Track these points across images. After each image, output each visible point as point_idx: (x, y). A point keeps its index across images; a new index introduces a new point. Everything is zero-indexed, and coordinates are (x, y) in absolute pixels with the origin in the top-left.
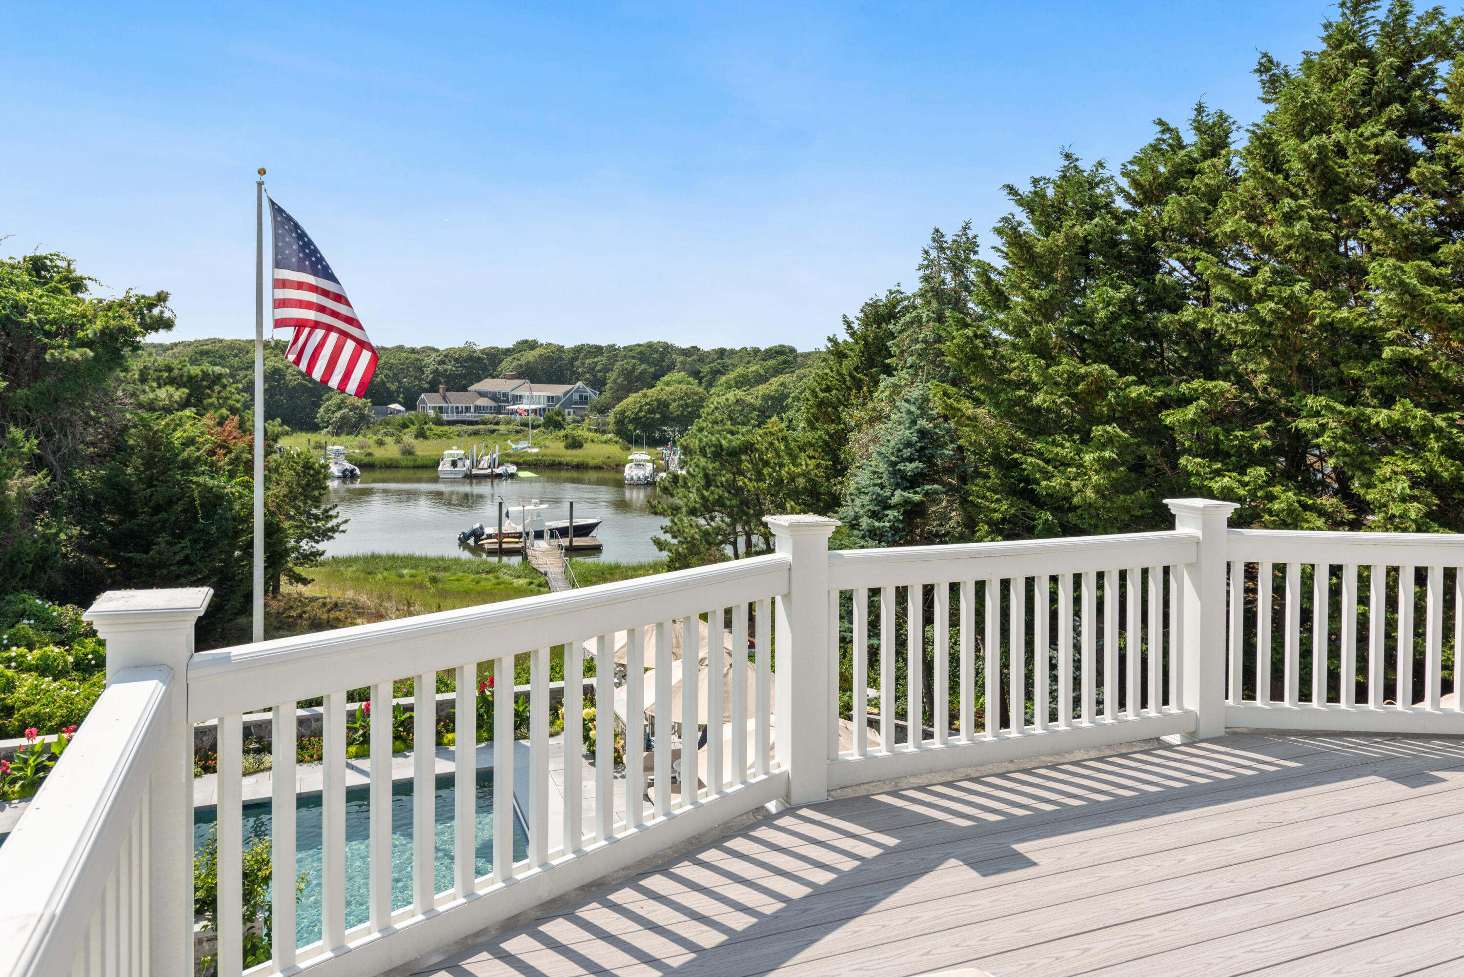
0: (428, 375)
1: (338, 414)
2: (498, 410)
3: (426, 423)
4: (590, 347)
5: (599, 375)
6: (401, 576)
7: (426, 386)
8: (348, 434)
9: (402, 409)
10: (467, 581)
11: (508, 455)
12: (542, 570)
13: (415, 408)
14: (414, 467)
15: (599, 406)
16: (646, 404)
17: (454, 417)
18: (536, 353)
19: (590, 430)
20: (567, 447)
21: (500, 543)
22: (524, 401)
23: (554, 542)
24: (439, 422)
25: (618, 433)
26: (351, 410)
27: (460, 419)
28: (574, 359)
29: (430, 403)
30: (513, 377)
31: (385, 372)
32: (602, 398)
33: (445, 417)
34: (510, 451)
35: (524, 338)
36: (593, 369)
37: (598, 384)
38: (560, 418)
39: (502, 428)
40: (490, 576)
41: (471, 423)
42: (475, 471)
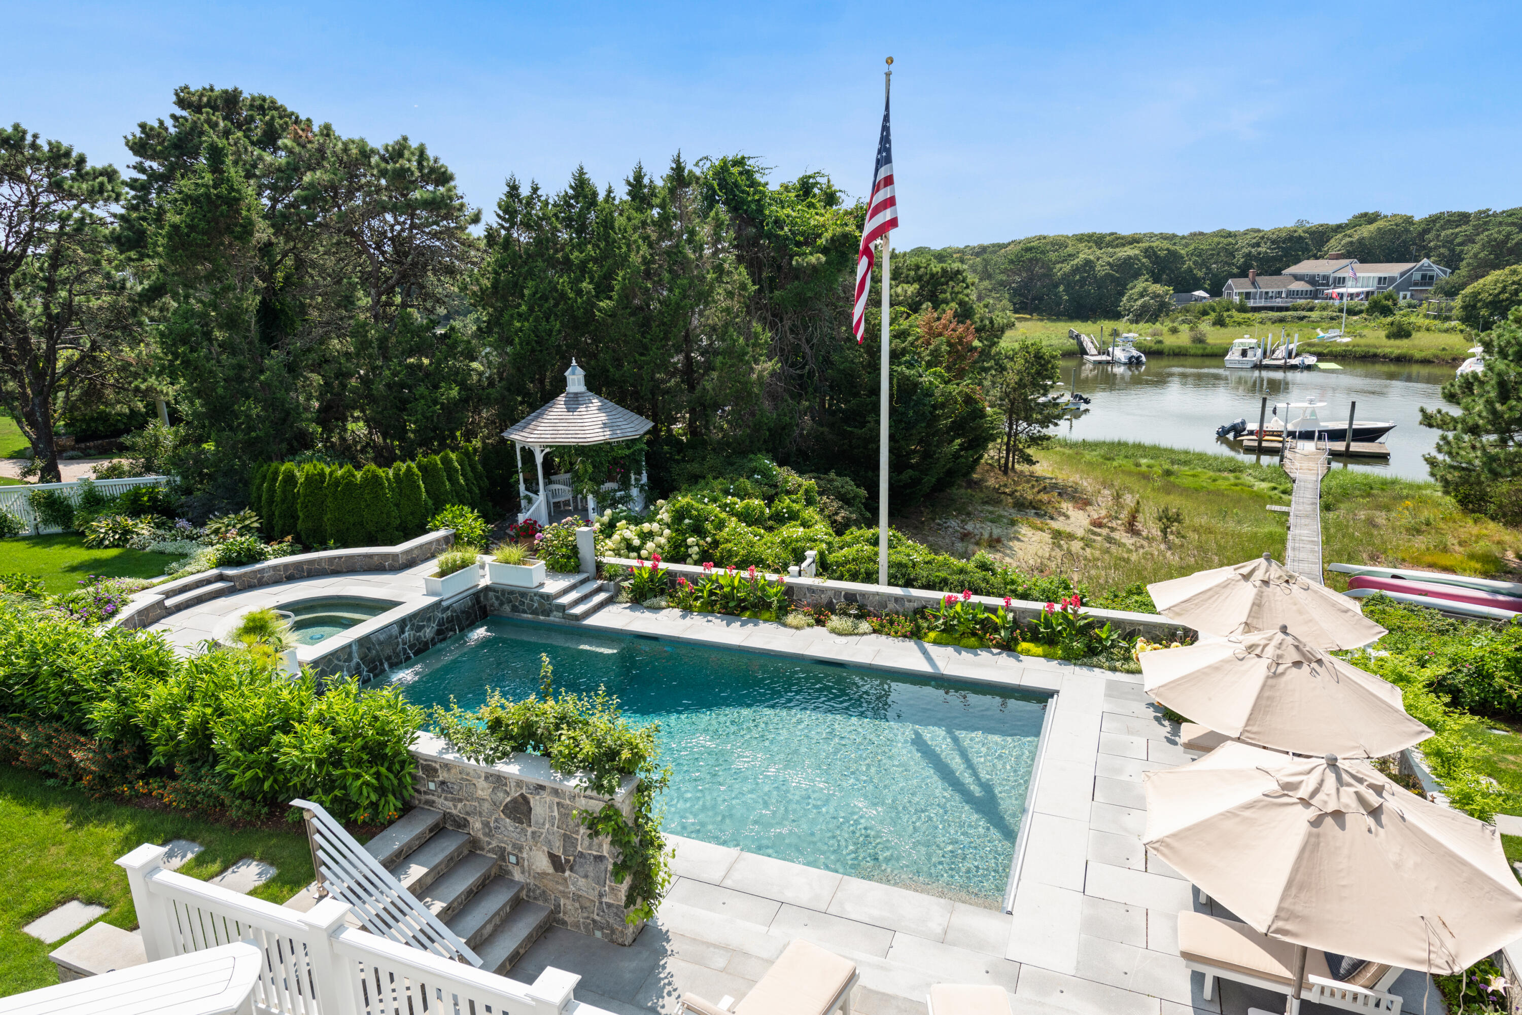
0: (1239, 259)
1: (1139, 302)
2: (1315, 295)
3: (1228, 310)
4: (1451, 214)
5: (1458, 249)
6: (1138, 465)
7: (1235, 271)
8: (1147, 322)
9: (1207, 295)
10: (1204, 477)
11: (1309, 345)
12: (1292, 475)
13: (1219, 294)
14: (1203, 356)
15: (1447, 287)
16: (1514, 283)
17: (1262, 303)
18: (1373, 227)
19: (1427, 316)
20: (1388, 337)
21: (1260, 442)
22: (1349, 283)
23: (1321, 444)
24: (1242, 309)
25: (1464, 320)
26: (1152, 298)
27: (1269, 305)
28: (1426, 231)
29: (1236, 288)
30: (1338, 257)
31: (1194, 258)
32: (1455, 277)
33: (1251, 303)
34: (1315, 341)
35: (1363, 211)
36: (1451, 242)
37: (1452, 261)
38: (1390, 303)
39: (1314, 315)
40: (1231, 476)
41: (1280, 309)
42: (1266, 362)
